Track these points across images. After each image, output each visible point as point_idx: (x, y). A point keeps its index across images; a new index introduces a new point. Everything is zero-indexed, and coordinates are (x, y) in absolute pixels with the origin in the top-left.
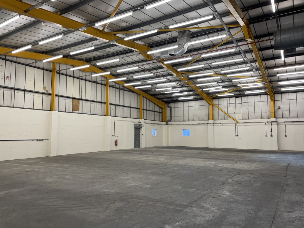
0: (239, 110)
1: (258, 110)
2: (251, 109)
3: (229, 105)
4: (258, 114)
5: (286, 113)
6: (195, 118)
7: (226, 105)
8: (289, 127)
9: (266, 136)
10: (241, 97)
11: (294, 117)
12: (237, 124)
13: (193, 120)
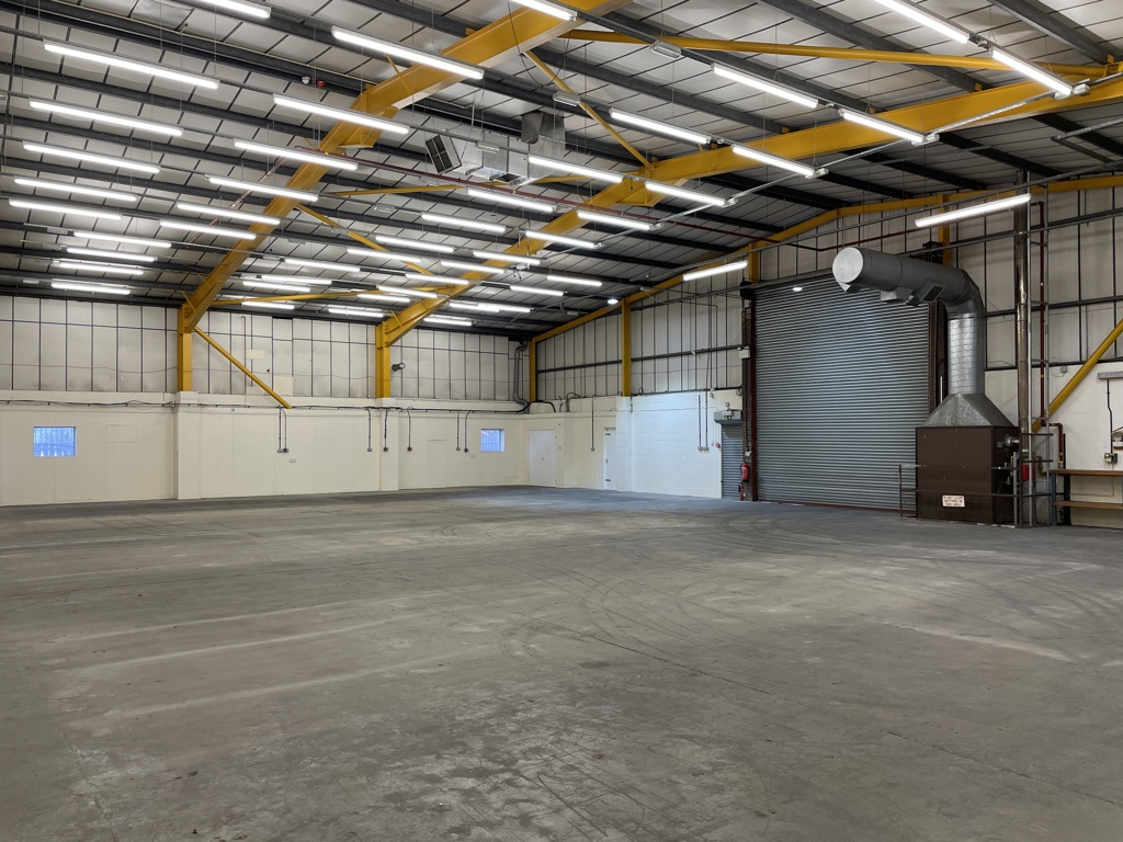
0: (283, 363)
1: (340, 369)
2: (321, 364)
3: (248, 338)
4: (341, 383)
5: (410, 383)
6: (100, 380)
7: (238, 340)
8: (421, 424)
9: (370, 450)
10: (291, 318)
11: (426, 397)
12: (285, 410)
13: (92, 388)
